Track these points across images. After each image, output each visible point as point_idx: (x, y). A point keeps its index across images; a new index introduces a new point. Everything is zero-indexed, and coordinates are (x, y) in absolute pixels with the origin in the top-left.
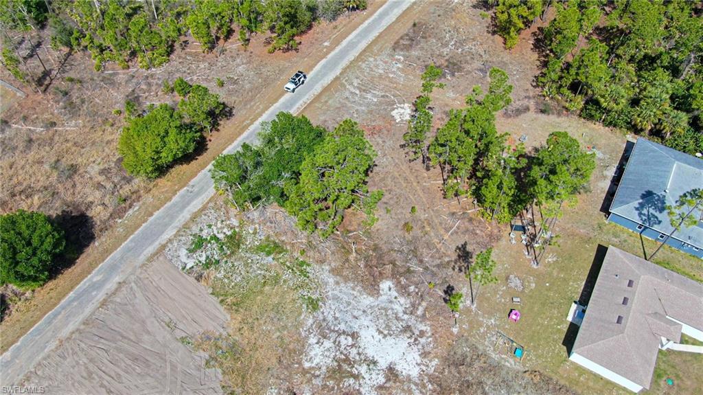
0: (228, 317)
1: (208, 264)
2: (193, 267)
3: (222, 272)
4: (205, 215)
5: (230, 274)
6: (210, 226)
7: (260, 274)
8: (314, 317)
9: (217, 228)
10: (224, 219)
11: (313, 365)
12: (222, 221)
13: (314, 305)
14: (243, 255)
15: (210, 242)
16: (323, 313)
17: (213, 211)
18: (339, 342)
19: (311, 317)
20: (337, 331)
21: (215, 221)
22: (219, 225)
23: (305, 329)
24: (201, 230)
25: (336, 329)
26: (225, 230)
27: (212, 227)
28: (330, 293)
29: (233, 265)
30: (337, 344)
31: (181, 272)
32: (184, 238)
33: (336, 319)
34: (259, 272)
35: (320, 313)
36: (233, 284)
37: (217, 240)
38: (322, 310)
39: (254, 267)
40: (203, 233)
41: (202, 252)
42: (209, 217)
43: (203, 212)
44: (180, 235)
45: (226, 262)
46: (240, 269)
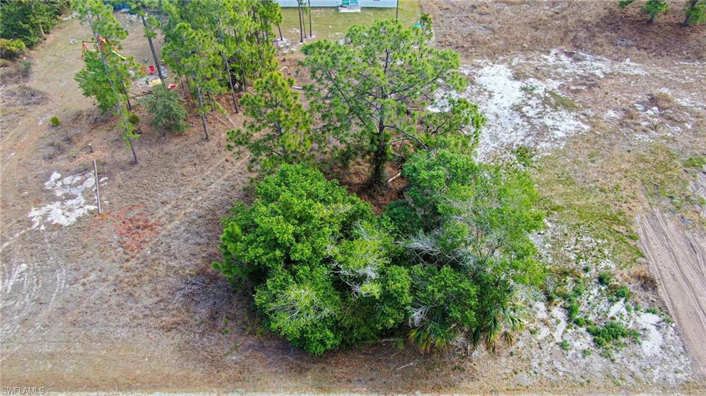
0: (637, 219)
1: (617, 294)
2: (648, 311)
3: (603, 265)
4: (555, 370)
5: (593, 253)
6: (563, 346)
7: (550, 221)
8: (537, 144)
9: (553, 329)
10: (526, 333)
11: (580, 123)
12: (532, 332)
13: (523, 154)
14: (550, 259)
15: (588, 323)
16: (523, 140)
17: (535, 364)
18: (537, 114)
19: (538, 147)
20: (528, 122)
21: (547, 347)
22: (544, 332)
23: (557, 145)
24: (585, 352)
25: (526, 124)
26: (542, 314)
27: (559, 340)
28: (495, 145)
29: (579, 258)
30: (540, 115)
31: (675, 319)
32: (632, 367)
33: (516, 129)
34: (549, 224)
35: (527, 142)
36: (600, 241)
37: (570, 311)
38: (521, 143)
39: (549, 234)
40: (586, 347)
41: (613, 318)
42: (551, 362)
43: (554, 378)
44: (638, 380)
45: (586, 270)
46: (573, 247)
